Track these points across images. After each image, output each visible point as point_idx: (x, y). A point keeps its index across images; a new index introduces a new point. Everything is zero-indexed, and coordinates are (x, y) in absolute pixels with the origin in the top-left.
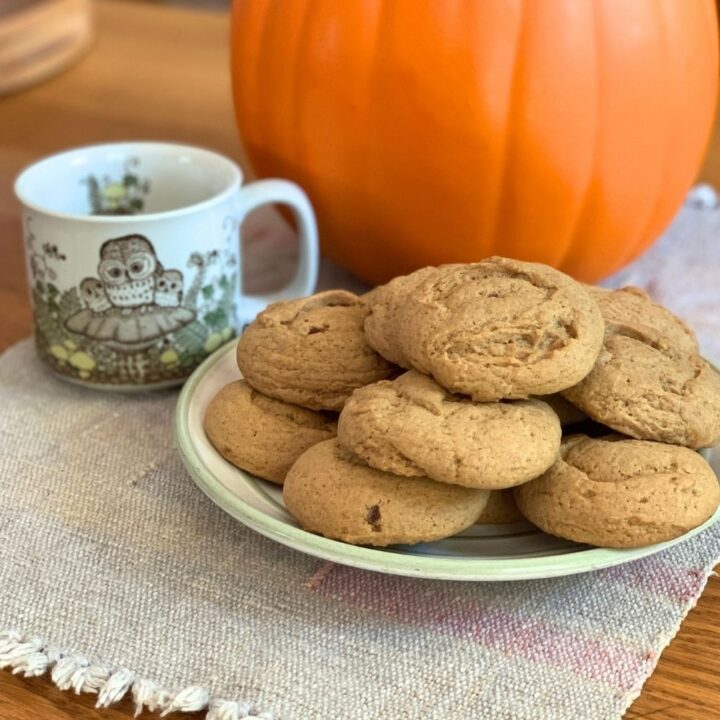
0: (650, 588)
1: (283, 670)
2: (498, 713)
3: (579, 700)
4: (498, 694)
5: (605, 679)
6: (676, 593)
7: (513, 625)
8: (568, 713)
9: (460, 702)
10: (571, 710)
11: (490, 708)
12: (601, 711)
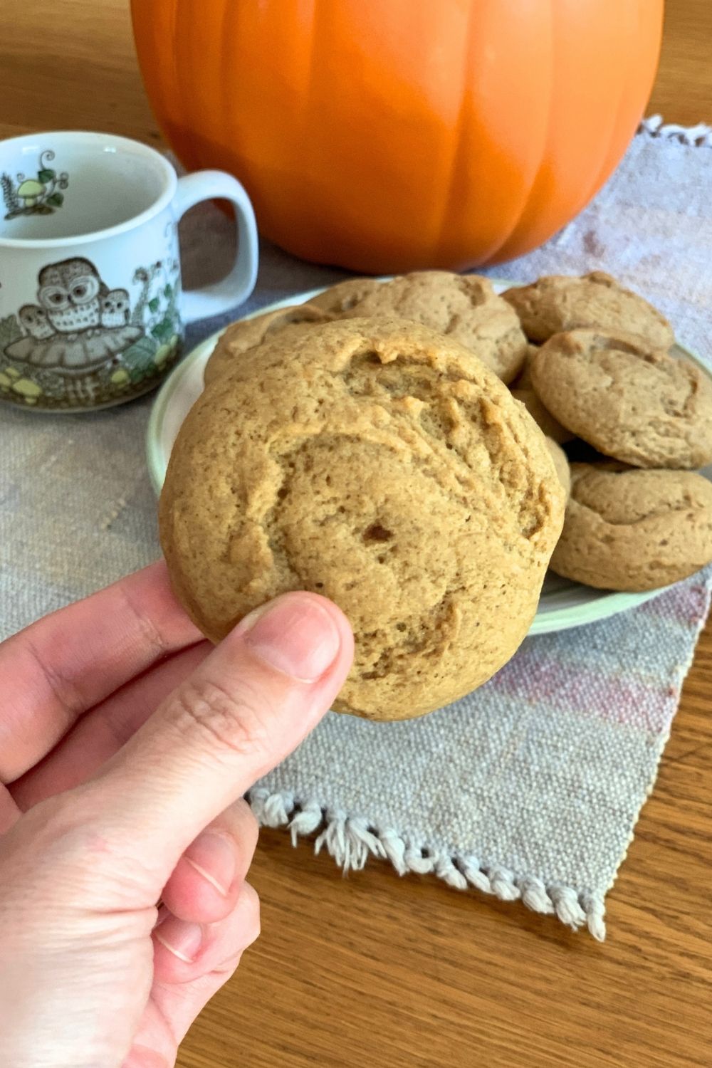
0: (657, 612)
1: (315, 745)
2: (537, 773)
3: (613, 750)
4: (533, 752)
5: (633, 723)
6: (683, 615)
7: (531, 668)
8: (606, 767)
9: (497, 764)
10: (608, 763)
11: (528, 769)
12: (637, 761)
